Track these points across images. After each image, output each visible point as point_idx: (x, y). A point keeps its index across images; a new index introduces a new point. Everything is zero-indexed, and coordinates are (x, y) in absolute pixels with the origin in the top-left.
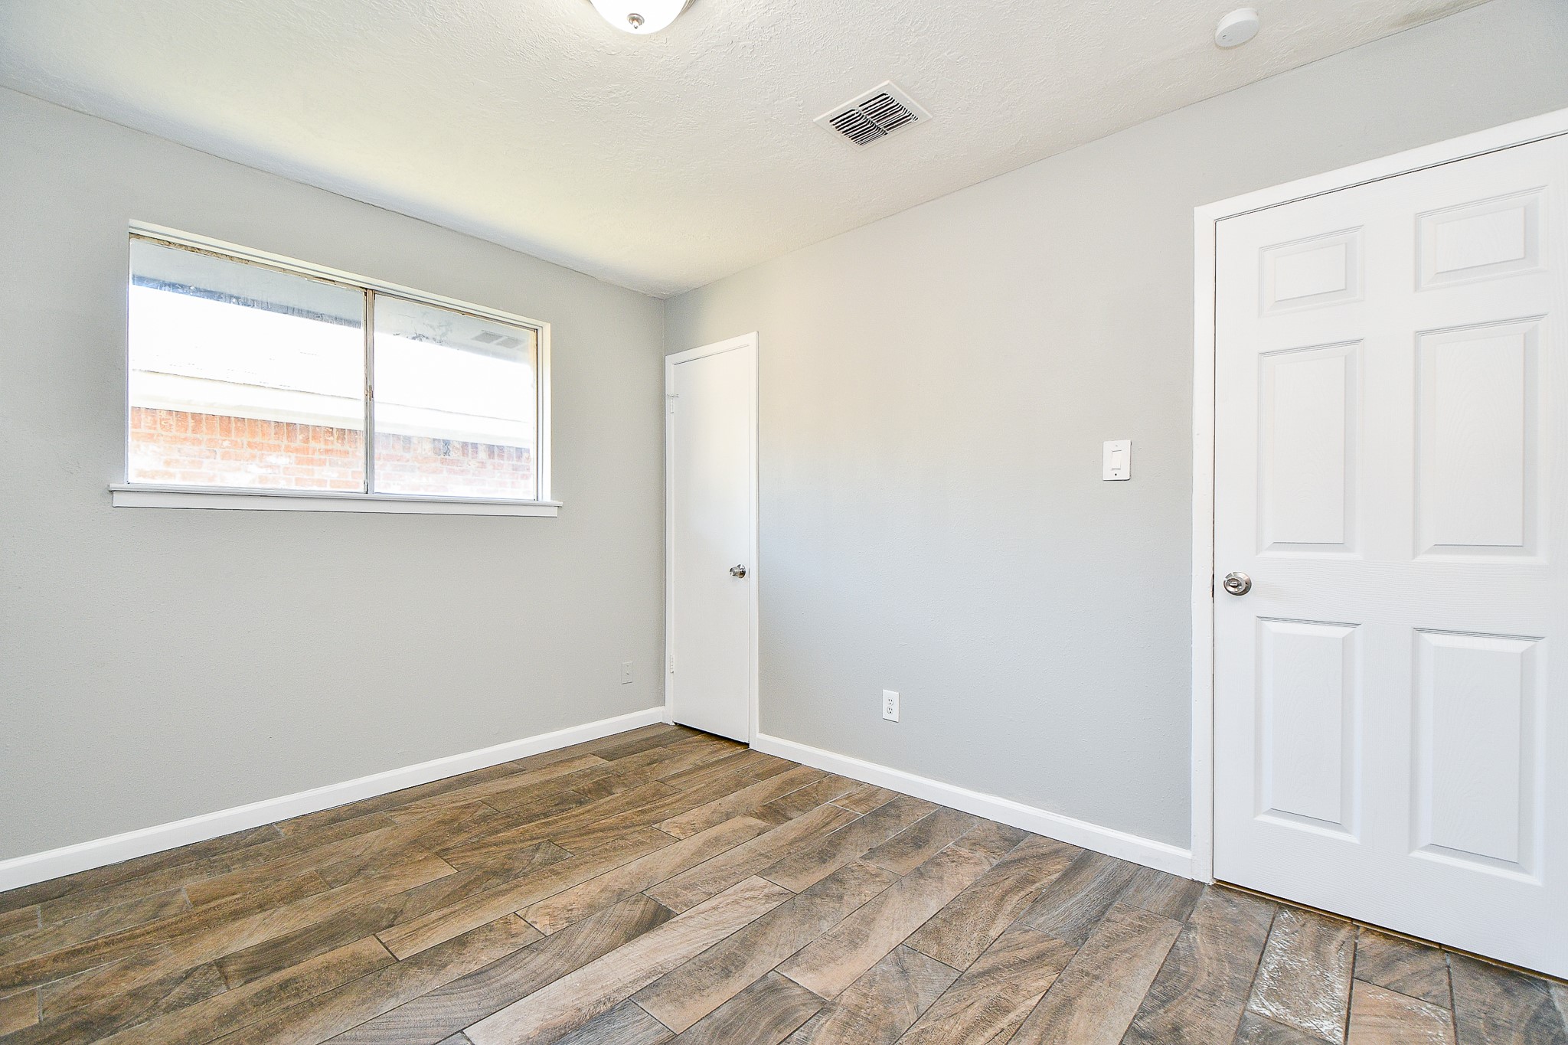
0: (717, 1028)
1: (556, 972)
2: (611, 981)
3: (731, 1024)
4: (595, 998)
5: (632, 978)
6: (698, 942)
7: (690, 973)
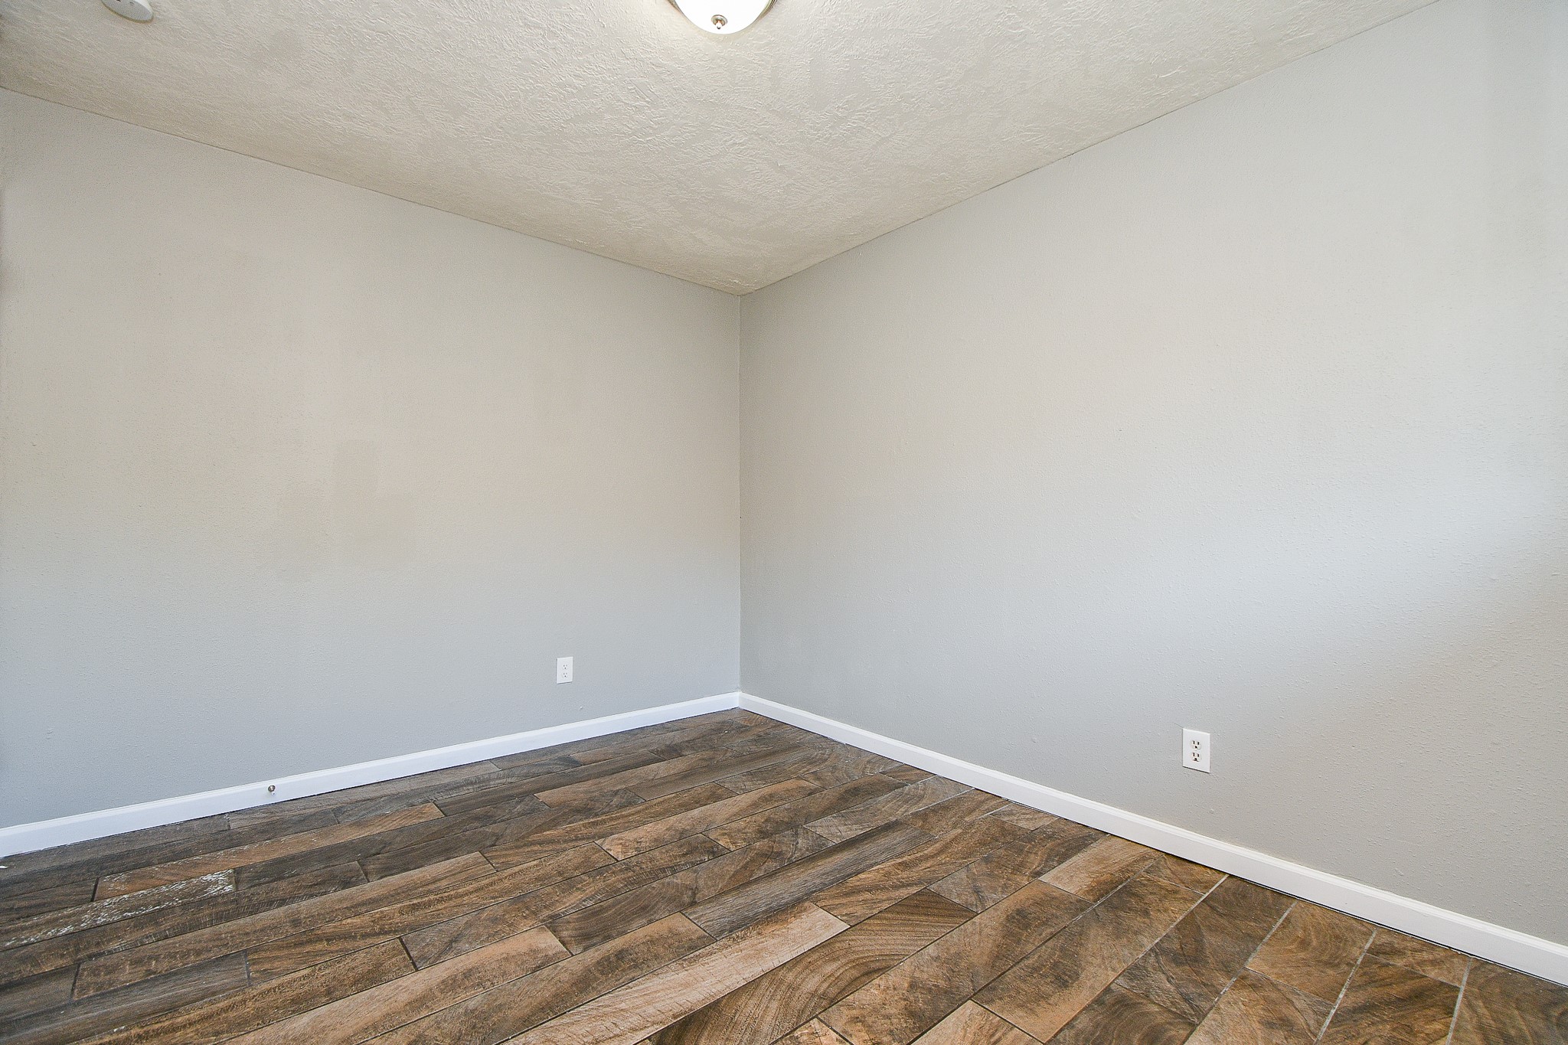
0: (648, 912)
1: (790, 970)
2: (733, 955)
3: (636, 914)
4: (747, 942)
5: (713, 957)
6: (636, 991)
7: (656, 957)
